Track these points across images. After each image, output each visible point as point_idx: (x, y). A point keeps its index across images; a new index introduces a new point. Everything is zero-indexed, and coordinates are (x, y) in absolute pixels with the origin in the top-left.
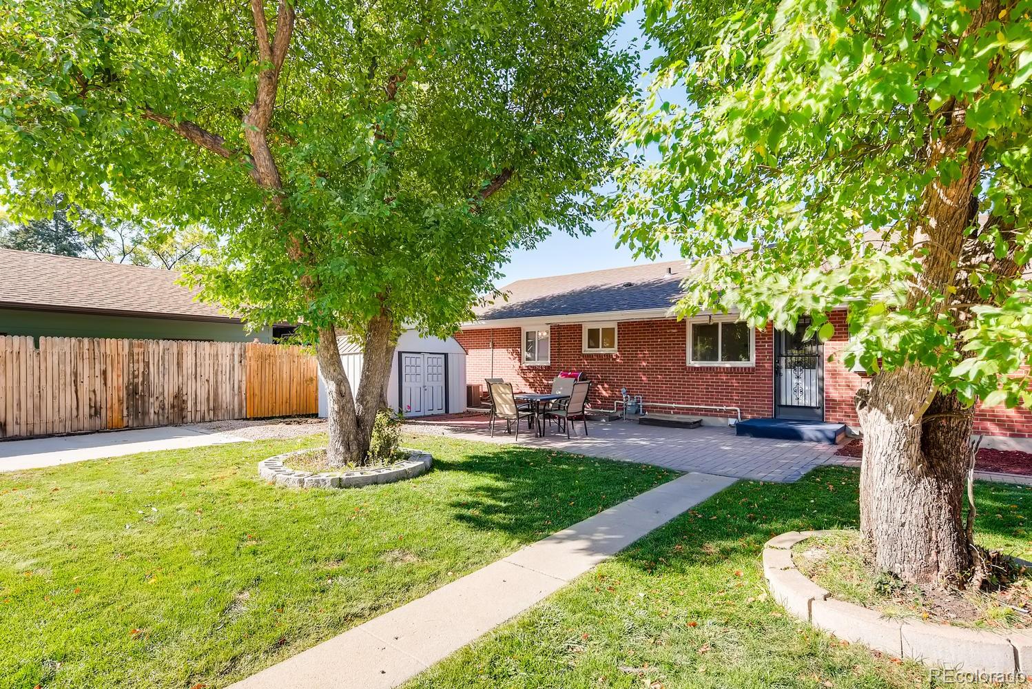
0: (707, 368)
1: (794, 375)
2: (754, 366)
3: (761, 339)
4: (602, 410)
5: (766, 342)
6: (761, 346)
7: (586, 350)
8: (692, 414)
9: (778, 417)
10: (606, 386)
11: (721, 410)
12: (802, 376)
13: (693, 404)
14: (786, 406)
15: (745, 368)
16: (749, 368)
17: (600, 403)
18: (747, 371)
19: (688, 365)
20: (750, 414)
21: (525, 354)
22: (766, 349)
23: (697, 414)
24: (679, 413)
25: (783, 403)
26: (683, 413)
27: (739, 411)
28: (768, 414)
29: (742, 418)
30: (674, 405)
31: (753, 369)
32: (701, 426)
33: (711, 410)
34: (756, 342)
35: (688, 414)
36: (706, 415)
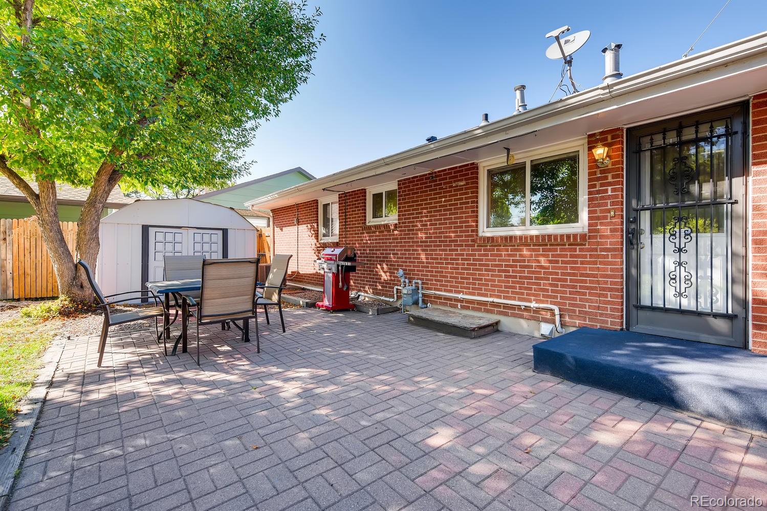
0: (506, 238)
1: (670, 247)
2: (586, 230)
3: (598, 179)
4: (383, 298)
5: (610, 184)
6: (598, 192)
7: (371, 221)
8: (487, 311)
9: (634, 329)
10: (385, 266)
11: (527, 309)
12: (691, 247)
13: (486, 295)
14: (652, 309)
15: (568, 236)
16: (575, 236)
17: (380, 287)
18: (573, 241)
19: (481, 234)
20: (578, 317)
21: (322, 230)
22: (609, 197)
23: (491, 312)
24: (467, 308)
25: (646, 301)
26: (474, 309)
27: (557, 312)
28: (612, 321)
29: (563, 325)
30: (460, 296)
31: (583, 237)
32: (498, 331)
33: (512, 307)
34: (590, 187)
35: (479, 310)
36: (506, 314)
